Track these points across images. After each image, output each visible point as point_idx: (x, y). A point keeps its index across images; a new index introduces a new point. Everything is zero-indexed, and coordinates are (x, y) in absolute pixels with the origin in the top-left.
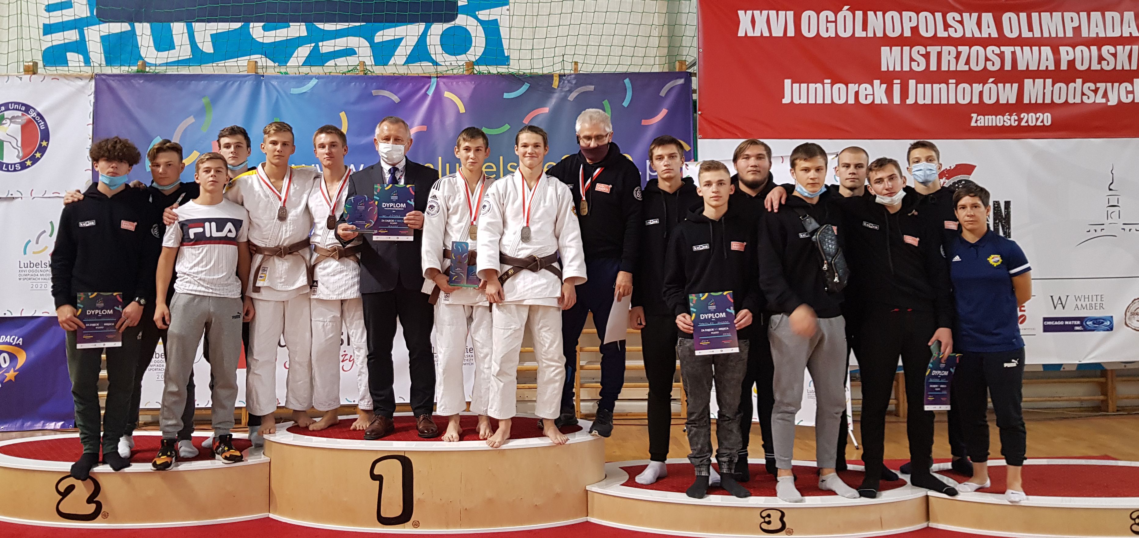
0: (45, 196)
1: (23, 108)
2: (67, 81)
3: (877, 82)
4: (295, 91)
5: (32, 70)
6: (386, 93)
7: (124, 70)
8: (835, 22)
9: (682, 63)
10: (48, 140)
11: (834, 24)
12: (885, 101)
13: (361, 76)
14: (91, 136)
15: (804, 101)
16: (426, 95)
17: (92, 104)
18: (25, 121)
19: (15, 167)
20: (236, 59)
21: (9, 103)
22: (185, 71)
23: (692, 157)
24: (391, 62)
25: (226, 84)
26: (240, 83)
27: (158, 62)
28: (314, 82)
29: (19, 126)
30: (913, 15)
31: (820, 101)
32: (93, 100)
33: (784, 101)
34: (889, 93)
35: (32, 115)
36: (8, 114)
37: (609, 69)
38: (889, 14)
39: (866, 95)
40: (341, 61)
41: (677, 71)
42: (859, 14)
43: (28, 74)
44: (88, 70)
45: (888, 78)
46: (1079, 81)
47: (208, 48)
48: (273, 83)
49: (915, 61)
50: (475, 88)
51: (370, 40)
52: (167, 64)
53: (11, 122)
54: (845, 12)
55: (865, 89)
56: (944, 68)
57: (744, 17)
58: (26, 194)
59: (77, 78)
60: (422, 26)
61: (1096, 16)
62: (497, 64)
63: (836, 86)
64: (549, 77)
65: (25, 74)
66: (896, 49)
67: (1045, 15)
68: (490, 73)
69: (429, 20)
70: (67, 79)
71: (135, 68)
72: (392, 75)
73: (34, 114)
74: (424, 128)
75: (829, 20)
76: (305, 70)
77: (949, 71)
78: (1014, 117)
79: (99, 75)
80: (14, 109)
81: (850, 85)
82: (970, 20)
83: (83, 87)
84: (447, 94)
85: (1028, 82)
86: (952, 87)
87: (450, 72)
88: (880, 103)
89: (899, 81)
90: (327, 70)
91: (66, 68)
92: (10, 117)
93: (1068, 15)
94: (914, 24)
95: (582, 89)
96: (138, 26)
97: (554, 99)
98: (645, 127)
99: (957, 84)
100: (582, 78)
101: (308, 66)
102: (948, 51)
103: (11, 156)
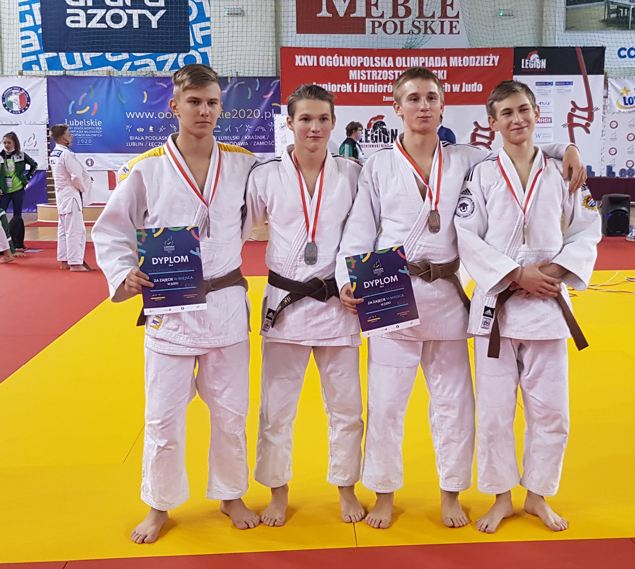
0: (30, 124)
1: (20, 89)
3: (348, 84)
4: (125, 83)
5: (21, 74)
6: (162, 84)
7: (57, 73)
10: (30, 101)
12: (351, 91)
17: (46, 88)
18: (20, 94)
19: (18, 112)
21: (13, 87)
25: (97, 81)
26: (104, 80)
27: (70, 69)
28: (133, 79)
29: (18, 96)
30: (362, 58)
34: (353, 88)
36: (14, 91)
37: (250, 75)
38: (352, 58)
39: (344, 89)
40: (143, 69)
42: (342, 57)
44: (43, 73)
45: (352, 82)
47: (88, 62)
48: (117, 80)
49: (362, 76)
51: (155, 60)
52: (72, 70)
53: (15, 95)
54: (336, 57)
55: (343, 86)
56: (373, 79)
57: (298, 58)
58: (23, 123)
60: (175, 55)
61: (431, 58)
63: (333, 85)
64: (226, 78)
65: (19, 76)
66: (355, 71)
67: (412, 58)
70: (33, 76)
71: (61, 73)
72: (164, 76)
73: (24, 92)
75: (330, 60)
77: (375, 80)
79: (47, 75)
80: (16, 89)
81: (338, 85)
82: (383, 60)
83: (42, 81)
86: (376, 86)
89: (356, 84)
90: (138, 74)
91: (33, 72)
92: (14, 93)
93: (421, 58)
94: (362, 62)
95: (239, 83)
96: (60, 54)
97: (228, 87)
98: (265, 99)
99: (378, 85)
100: (240, 79)
101: (130, 72)
102: (374, 72)
103: (16, 108)
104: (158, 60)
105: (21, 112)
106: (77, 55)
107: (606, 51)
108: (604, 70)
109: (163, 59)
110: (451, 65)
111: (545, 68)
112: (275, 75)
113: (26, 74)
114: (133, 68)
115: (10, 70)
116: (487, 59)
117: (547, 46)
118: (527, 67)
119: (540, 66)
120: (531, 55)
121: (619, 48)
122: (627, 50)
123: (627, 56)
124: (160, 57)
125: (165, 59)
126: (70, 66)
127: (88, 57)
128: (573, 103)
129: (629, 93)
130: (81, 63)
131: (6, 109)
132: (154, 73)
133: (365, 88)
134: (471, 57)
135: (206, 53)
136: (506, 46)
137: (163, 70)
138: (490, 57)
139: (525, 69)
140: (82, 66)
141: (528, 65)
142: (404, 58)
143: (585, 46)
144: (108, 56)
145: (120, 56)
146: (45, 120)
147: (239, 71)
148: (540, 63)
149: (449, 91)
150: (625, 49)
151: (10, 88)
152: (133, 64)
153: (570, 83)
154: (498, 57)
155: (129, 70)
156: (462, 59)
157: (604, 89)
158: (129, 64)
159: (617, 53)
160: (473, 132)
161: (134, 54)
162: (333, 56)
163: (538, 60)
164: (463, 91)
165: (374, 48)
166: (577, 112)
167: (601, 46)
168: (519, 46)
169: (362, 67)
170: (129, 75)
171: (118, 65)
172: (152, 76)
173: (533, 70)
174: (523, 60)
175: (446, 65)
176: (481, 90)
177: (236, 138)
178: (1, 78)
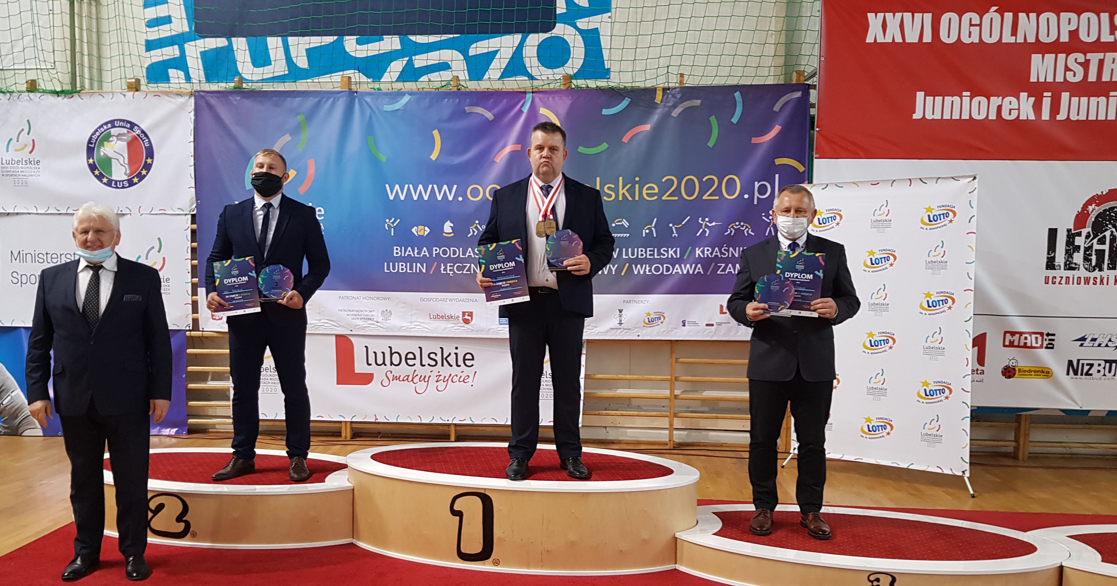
0: (152, 213)
1: (128, 126)
2: (167, 98)
3: (1023, 95)
4: (388, 108)
5: (135, 87)
6: (480, 110)
7: (222, 86)
8: (980, 25)
9: (800, 73)
10: (152, 158)
11: (978, 28)
12: (1032, 117)
13: (454, 92)
14: (193, 154)
15: (937, 116)
16: (520, 112)
17: (193, 121)
18: (130, 139)
19: (123, 184)
20: (329, 75)
21: (114, 120)
22: (280, 87)
23: (806, 178)
24: (486, 77)
25: (320, 101)
26: (334, 100)
27: (255, 78)
28: (406, 98)
29: (125, 143)
30: (1073, 16)
31: (956, 116)
32: (193, 118)
33: (915, 116)
34: (1037, 107)
35: (137, 133)
36: (114, 131)
37: (718, 82)
38: (1043, 17)
39: (1010, 110)
40: (434, 76)
41: (794, 82)
42: (1009, 16)
43: (131, 91)
44: (190, 87)
45: (1037, 89)
47: (302, 62)
48: (366, 99)
49: (1071, 70)
50: (572, 104)
51: (464, 52)
52: (263, 81)
53: (118, 139)
54: (992, 14)
55: (1009, 103)
56: (1106, 78)
57: (874, 20)
58: (135, 211)
59: (177, 94)
60: (518, 37)
62: (596, 77)
63: (976, 99)
64: (652, 91)
65: (128, 91)
66: (1050, 57)
68: (588, 87)
69: (526, 30)
70: (167, 96)
71: (232, 85)
72: (486, 90)
73: (138, 132)
74: (519, 147)
75: (973, 23)
76: (399, 86)
77: (1111, 82)
79: (198, 92)
80: (119, 127)
81: (992, 98)
83: (184, 104)
84: (542, 110)
87: (546, 87)
88: (1026, 118)
89: (1050, 94)
90: (420, 85)
91: (167, 85)
92: (116, 135)
94: (1073, 27)
95: (687, 104)
96: (234, 39)
97: (655, 117)
98: (756, 146)
100: (688, 92)
101: (401, 82)
103: (119, 173)
104: (472, 52)
105: (131, 184)
106: (274, 43)
109: (485, 50)
113: (148, 89)
114: (410, 73)
124: (479, 44)
125: (490, 50)
126: (256, 70)
127: (300, 47)
130: (285, 64)
133: (1076, 109)
135: (596, 29)
137: (486, 76)
140: (286, 71)
144: (350, 43)
145: (381, 44)
146: (188, 203)
147: (687, 73)
151: (106, 124)
152: (410, 62)
155: (398, 78)
158: (401, 63)
161: (415, 39)
170: (397, 89)
171: (373, 68)
177: (671, 252)
178: (86, 99)
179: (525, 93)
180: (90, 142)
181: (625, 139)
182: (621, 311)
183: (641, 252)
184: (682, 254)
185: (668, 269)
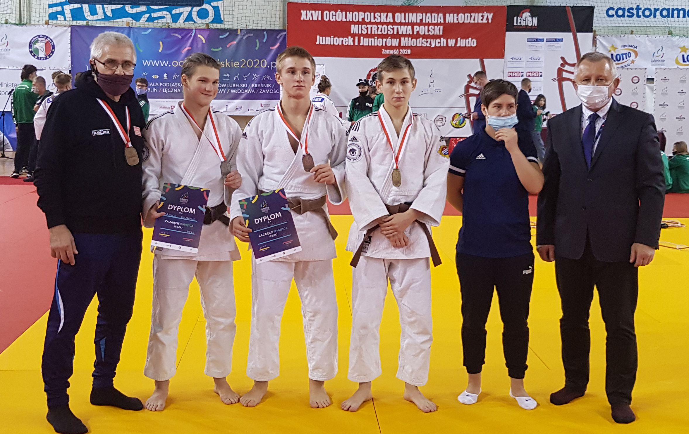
1: (45, 37)
3: (350, 37)
4: (143, 33)
5: (47, 23)
6: (177, 35)
7: (81, 23)
8: (336, 15)
10: (54, 49)
12: (352, 44)
13: (167, 29)
15: (324, 43)
16: (191, 36)
17: (70, 36)
18: (46, 42)
19: (43, 59)
20: (122, 19)
21: (40, 35)
26: (123, 30)
27: (92, 20)
28: (150, 30)
29: (44, 44)
30: (363, 13)
31: (329, 44)
33: (317, 43)
34: (354, 41)
36: (40, 39)
37: (258, 28)
38: (354, 13)
39: (346, 42)
42: (344, 13)
43: (46, 25)
44: (67, 23)
45: (353, 36)
46: (421, 39)
47: (109, 14)
48: (135, 30)
49: (363, 30)
50: (209, 34)
51: (171, 13)
52: (95, 21)
53: (41, 42)
54: (339, 12)
55: (345, 39)
56: (373, 33)
57: (303, 13)
58: (48, 68)
59: (63, 26)
61: (429, 15)
62: (219, 23)
63: (335, 38)
64: (236, 30)
66: (357, 26)
67: (411, 14)
68: (216, 27)
69: (193, 6)
70: (58, 26)
71: (85, 23)
72: (179, 27)
73: (49, 40)
74: (190, 48)
75: (333, 15)
77: (375, 34)
78: (398, 51)
79: (71, 25)
80: (42, 37)
81: (340, 38)
82: (384, 15)
83: (67, 30)
84: (199, 36)
85: (402, 39)
86: (376, 40)
87: (200, 27)
88: (350, 45)
89: (357, 37)
90: (155, 25)
91: (58, 22)
93: (419, 14)
94: (363, 17)
95: (249, 35)
96: (83, 5)
97: (238, 38)
98: (272, 50)
99: (378, 38)
100: (249, 31)
101: (147, 23)
102: (375, 27)
103: (42, 54)
104: (173, 12)
105: (46, 58)
106: (99, 7)
107: (595, 11)
108: (592, 29)
109: (178, 12)
110: (447, 22)
111: (536, 25)
112: (281, 28)
113: (52, 24)
114: (150, 19)
115: (37, 19)
116: (482, 16)
117: (538, 5)
118: (519, 24)
119: (531, 23)
120: (523, 13)
121: (607, 8)
122: (615, 10)
123: (615, 15)
124: (176, 10)
125: (180, 12)
126: (92, 16)
127: (109, 8)
128: (562, 58)
129: (616, 50)
130: (103, 15)
131: (33, 55)
132: (170, 24)
133: (365, 42)
134: (466, 15)
135: (218, 7)
136: (499, 4)
137: (178, 22)
138: (484, 14)
139: (517, 26)
140: (103, 17)
141: (520, 23)
142: (403, 14)
143: (575, 5)
144: (128, 8)
145: (139, 9)
146: (68, 66)
147: (248, 24)
148: (531, 21)
149: (445, 45)
150: (613, 9)
151: (37, 36)
152: (150, 16)
153: (560, 40)
154: (492, 14)
155: (146, 21)
156: (458, 16)
157: (593, 46)
158: (147, 15)
159: (605, 12)
160: (466, 84)
161: (152, 7)
162: (336, 12)
163: (530, 17)
164: (458, 45)
165: (375, 4)
166: (567, 68)
167: (590, 5)
168: (511, 4)
169: (363, 22)
170: (146, 26)
171: (137, 17)
172: (167, 27)
173: (525, 27)
174: (515, 18)
175: (442, 22)
176: (475, 45)
177: (244, 85)
178: (29, 27)
179: (193, 29)
180: (30, 43)
181: (228, 46)
182: (227, 105)
183: (234, 85)
184: (248, 86)
185: (243, 91)
